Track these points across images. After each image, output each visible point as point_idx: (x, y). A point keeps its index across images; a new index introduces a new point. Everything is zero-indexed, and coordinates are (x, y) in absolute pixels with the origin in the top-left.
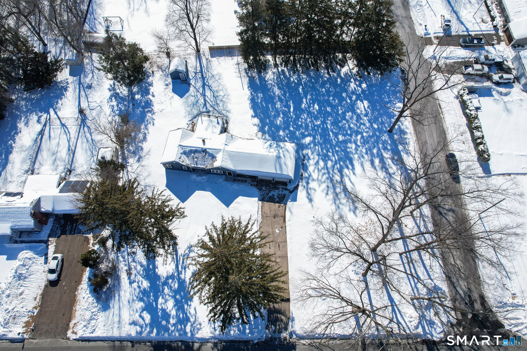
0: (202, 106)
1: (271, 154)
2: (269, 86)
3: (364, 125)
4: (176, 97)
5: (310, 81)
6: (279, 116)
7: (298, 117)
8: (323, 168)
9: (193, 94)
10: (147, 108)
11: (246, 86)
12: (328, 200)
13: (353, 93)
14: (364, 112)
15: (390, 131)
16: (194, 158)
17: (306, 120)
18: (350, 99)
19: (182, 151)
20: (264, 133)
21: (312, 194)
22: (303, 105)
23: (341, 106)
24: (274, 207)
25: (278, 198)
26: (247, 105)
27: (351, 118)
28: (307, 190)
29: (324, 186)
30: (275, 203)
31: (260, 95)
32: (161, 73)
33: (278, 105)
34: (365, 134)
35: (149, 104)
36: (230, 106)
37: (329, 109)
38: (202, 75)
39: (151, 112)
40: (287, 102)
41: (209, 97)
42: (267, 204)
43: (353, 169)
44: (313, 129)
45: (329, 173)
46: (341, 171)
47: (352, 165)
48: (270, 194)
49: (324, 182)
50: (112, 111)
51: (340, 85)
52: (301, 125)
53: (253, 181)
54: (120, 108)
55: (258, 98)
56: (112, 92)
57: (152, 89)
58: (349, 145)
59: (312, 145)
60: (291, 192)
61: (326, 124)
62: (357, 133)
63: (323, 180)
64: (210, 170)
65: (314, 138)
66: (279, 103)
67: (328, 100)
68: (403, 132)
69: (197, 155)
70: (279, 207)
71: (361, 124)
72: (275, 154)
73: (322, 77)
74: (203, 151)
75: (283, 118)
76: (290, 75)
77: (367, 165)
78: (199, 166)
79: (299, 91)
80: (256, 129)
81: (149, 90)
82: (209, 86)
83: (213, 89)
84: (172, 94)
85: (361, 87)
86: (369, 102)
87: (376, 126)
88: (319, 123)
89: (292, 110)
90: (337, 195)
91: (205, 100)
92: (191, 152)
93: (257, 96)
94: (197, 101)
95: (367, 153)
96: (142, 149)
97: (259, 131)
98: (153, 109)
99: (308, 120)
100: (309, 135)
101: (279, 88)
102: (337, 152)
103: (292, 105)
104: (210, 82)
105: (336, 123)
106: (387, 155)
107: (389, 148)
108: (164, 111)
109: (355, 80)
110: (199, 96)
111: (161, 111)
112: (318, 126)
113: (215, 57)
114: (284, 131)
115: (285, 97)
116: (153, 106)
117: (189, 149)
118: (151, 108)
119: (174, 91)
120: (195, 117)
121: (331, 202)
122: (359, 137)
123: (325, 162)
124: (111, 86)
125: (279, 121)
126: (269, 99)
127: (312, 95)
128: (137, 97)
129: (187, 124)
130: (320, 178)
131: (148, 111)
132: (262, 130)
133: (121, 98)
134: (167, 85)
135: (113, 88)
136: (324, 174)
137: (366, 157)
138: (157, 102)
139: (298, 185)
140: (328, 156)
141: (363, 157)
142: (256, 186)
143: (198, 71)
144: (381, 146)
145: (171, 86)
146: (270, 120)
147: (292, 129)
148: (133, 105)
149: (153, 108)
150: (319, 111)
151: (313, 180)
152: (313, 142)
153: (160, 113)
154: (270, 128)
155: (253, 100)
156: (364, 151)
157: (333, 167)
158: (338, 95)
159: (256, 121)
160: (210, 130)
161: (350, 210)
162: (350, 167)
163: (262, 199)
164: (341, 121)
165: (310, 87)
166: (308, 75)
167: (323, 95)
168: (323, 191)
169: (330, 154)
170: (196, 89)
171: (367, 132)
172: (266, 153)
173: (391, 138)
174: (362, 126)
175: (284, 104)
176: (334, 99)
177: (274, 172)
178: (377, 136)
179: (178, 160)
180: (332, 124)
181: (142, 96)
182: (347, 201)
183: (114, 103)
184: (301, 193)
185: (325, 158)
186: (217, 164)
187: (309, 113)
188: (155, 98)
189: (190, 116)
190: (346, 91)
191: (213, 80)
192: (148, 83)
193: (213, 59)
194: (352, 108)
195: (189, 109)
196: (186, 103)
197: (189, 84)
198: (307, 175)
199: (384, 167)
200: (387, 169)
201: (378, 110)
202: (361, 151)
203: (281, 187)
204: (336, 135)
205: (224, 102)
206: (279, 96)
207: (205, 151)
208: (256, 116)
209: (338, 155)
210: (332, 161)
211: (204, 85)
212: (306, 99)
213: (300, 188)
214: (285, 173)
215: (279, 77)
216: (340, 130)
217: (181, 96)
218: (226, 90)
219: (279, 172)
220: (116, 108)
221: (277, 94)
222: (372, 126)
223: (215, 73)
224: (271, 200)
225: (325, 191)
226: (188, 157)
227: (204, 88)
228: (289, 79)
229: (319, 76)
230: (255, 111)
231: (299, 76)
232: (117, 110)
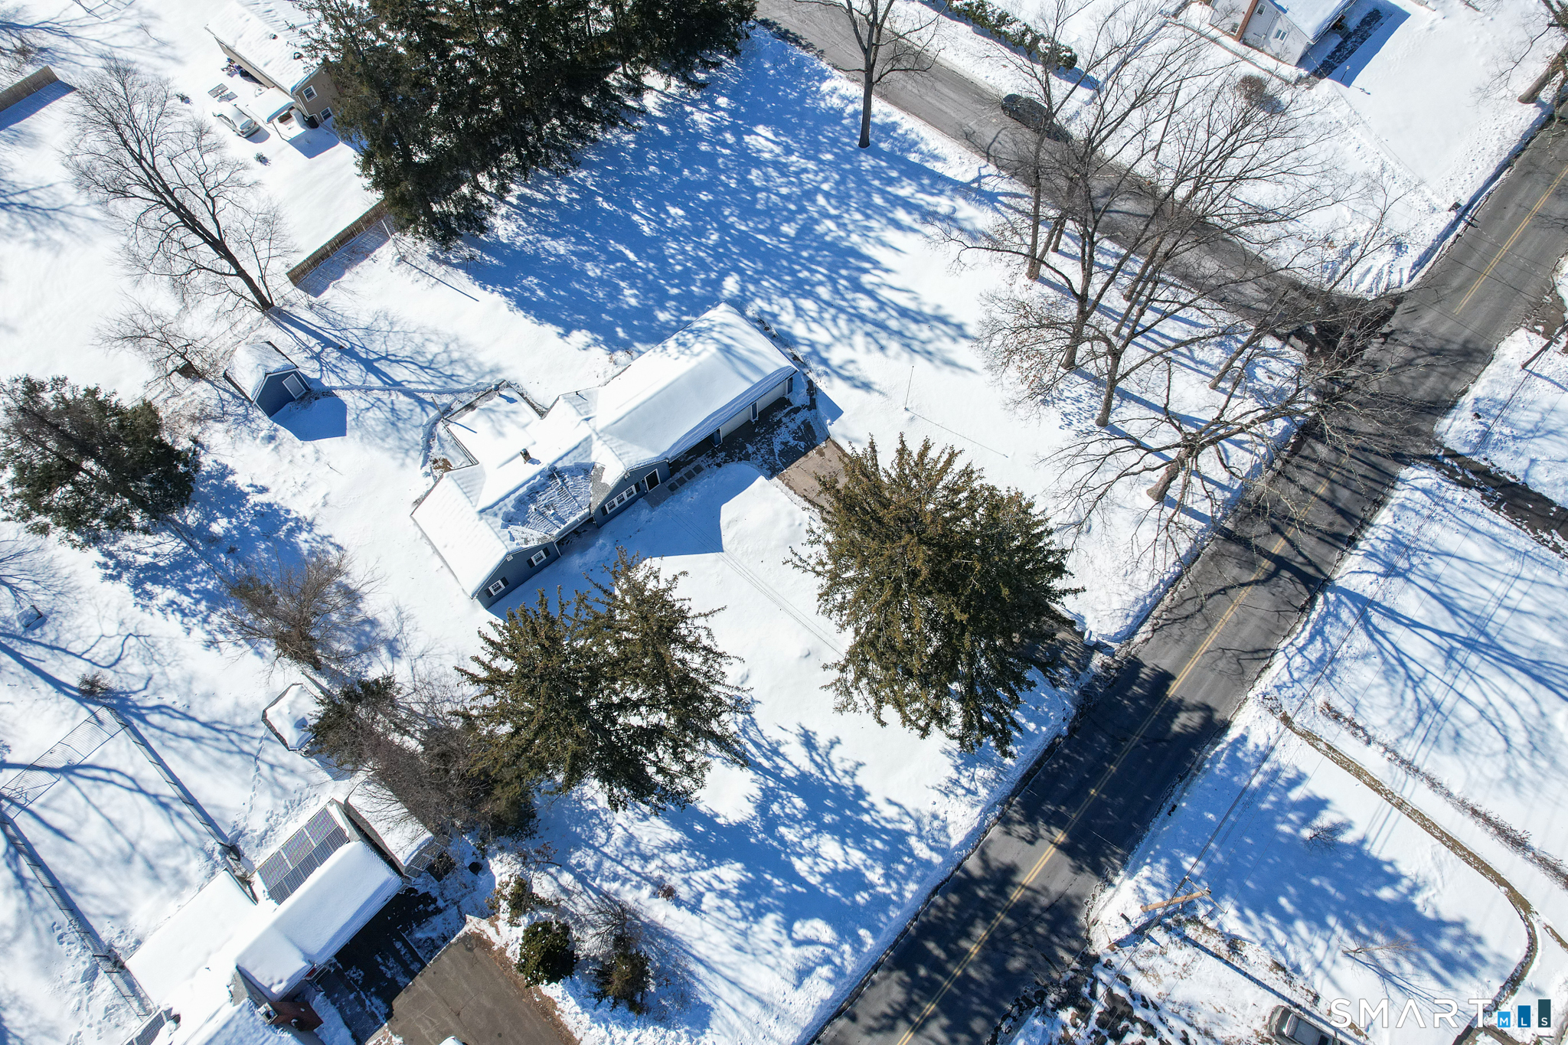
0: (418, 410)
1: (705, 356)
2: (529, 249)
3: (805, 171)
4: (327, 444)
5: (605, 174)
6: (619, 290)
7: (661, 260)
8: (821, 311)
9: (363, 405)
10: (277, 529)
11: (475, 290)
12: (897, 357)
13: (718, 130)
14: (777, 150)
15: (864, 143)
16: (542, 514)
17: (684, 252)
18: (725, 144)
19: (500, 521)
20: (626, 347)
21: (856, 373)
22: (646, 229)
23: (723, 171)
24: (810, 463)
25: (800, 439)
26: (523, 324)
27: (767, 178)
28: (837, 373)
29: (859, 339)
30: (805, 454)
31: (531, 281)
32: (219, 426)
33: (592, 270)
34: (825, 187)
35: (270, 518)
36: (487, 358)
37: (704, 196)
38: (340, 348)
39: (300, 529)
40: (603, 249)
41: (413, 378)
42: (791, 471)
43: (876, 264)
44: (718, 258)
45: (841, 310)
46: (858, 287)
47: (868, 259)
48: (777, 448)
49: (852, 332)
50: (185, 615)
51: (675, 136)
52: (687, 270)
53: (714, 455)
54: (196, 592)
55: (533, 292)
56: (125, 576)
57: (241, 481)
58: (820, 229)
59: (751, 288)
60: (812, 406)
61: (732, 226)
62: (810, 195)
63: (846, 331)
64: (602, 509)
65: (741, 272)
66: (589, 265)
67: (685, 182)
68: (889, 129)
69: (543, 499)
70: (821, 454)
71: (797, 174)
72: (712, 348)
73: (621, 147)
74: (551, 477)
75: (632, 286)
76: (547, 193)
77: (892, 235)
78: (572, 519)
79: (603, 209)
80: (600, 353)
81: (232, 487)
82: (385, 358)
83: (401, 354)
84: (309, 447)
85: (719, 108)
86: (767, 123)
87: (829, 157)
88: (715, 237)
89: (631, 256)
90: (900, 334)
91: (409, 393)
92: (522, 503)
93: (524, 288)
94: (393, 410)
95: (868, 217)
96: (373, 623)
97: (612, 351)
98: (297, 520)
99: (688, 248)
100: (723, 274)
101: (555, 237)
102: (811, 259)
103: (621, 248)
104: (378, 346)
105: (747, 211)
106: (906, 190)
107: (894, 174)
108: (331, 499)
109: (694, 103)
110: (384, 396)
111: (325, 504)
112: (721, 243)
113: (326, 287)
114: (663, 308)
115: (589, 244)
116: (288, 511)
117: (510, 502)
118: (287, 520)
119: (305, 435)
120: (428, 447)
121: (905, 356)
122: (821, 200)
123: (811, 295)
124: (105, 566)
125: (630, 297)
126: (561, 273)
127: (640, 197)
128: (219, 527)
129: (427, 474)
130: (835, 332)
131: (291, 532)
132: (613, 344)
133: (173, 567)
134: (271, 438)
135: (118, 564)
136: (834, 319)
137: (873, 223)
138: (289, 494)
139: (810, 382)
140: (806, 281)
141: (870, 229)
142: (730, 458)
143: (318, 349)
144: (876, 183)
145: (284, 433)
146: (608, 313)
147: (675, 291)
148: (231, 552)
149: (293, 515)
150: (691, 214)
151: (828, 347)
152: (745, 278)
153: (324, 511)
154: (628, 327)
155: (524, 304)
156: (858, 216)
157: (836, 291)
158: (692, 157)
159: (580, 337)
160: (509, 428)
161: (954, 340)
162: (867, 265)
163: (773, 472)
164: (755, 200)
165: (618, 186)
166: (589, 165)
167: (663, 179)
168: (868, 351)
169: (805, 274)
170: (359, 389)
171: (826, 180)
172: (694, 362)
173: (878, 154)
174: (804, 176)
175: (603, 258)
176: (693, 172)
177: (747, 386)
178: (851, 172)
179: (513, 547)
180: (743, 218)
181: (229, 514)
182: (931, 328)
183: (165, 594)
184: (834, 390)
185: (802, 289)
186: (612, 473)
187: (674, 234)
188: (273, 490)
189: (412, 453)
190: (699, 137)
191: (376, 336)
192: (210, 476)
193: (326, 296)
194: (748, 159)
195: (391, 442)
196: (367, 435)
197: (328, 393)
198: (807, 349)
199: (928, 216)
200: (934, 215)
201: (802, 125)
202: (854, 222)
203: (780, 415)
204: (774, 231)
205: (462, 360)
206: (574, 253)
207: (553, 474)
208: (568, 329)
209: (819, 264)
210: (821, 283)
211: (369, 366)
212: (636, 211)
213: (821, 384)
214: (770, 370)
215: (528, 217)
216: (772, 217)
217: (339, 430)
218: (436, 332)
219: (756, 379)
220: (186, 601)
221: (562, 251)
222: (821, 162)
223: (365, 320)
224: (791, 455)
225: (873, 347)
226: (525, 523)
227: (377, 372)
228: (555, 204)
229: (612, 152)
230: (555, 321)
231: (570, 182)
232: (197, 602)
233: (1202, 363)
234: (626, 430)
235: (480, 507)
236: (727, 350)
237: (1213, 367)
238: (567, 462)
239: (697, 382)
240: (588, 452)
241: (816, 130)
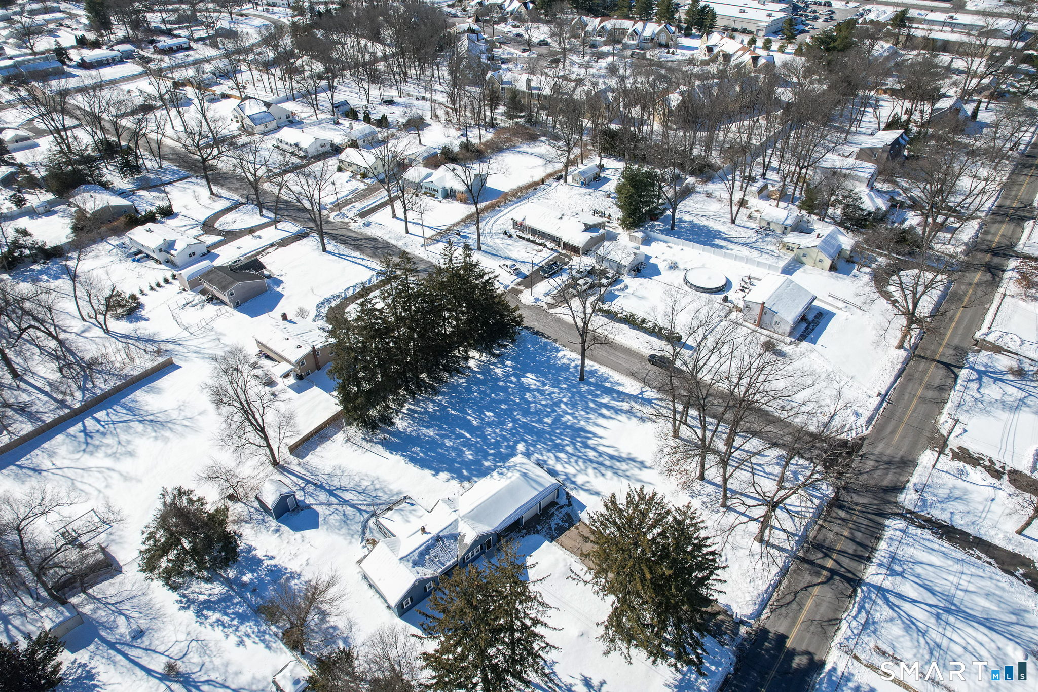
0: (358, 514)
1: (514, 478)
2: (414, 434)
3: (554, 393)
4: (309, 533)
5: (452, 397)
6: (463, 452)
7: (484, 438)
8: (569, 458)
9: (328, 512)
10: (280, 578)
11: (387, 454)
12: (611, 479)
13: (508, 376)
14: (538, 384)
15: (582, 379)
16: (432, 561)
17: (495, 433)
18: (511, 382)
19: (411, 564)
20: (469, 479)
21: (591, 488)
22: (474, 422)
23: (512, 395)
24: (572, 534)
25: (565, 521)
26: (413, 471)
27: (534, 397)
28: (581, 487)
29: (590, 471)
30: (568, 529)
31: (416, 449)
32: (248, 525)
33: (448, 443)
34: (564, 400)
35: (276, 573)
36: (395, 487)
37: (503, 406)
38: (315, 484)
39: (293, 578)
40: (453, 433)
41: (355, 498)
42: (562, 538)
43: (595, 435)
44: (513, 435)
45: (579, 457)
46: (587, 446)
47: (590, 433)
48: (553, 527)
49: (586, 468)
50: (224, 627)
51: (486, 379)
52: (497, 441)
53: (519, 532)
54: (233, 614)
55: (418, 454)
56: (192, 607)
57: (259, 553)
58: (564, 419)
59: (532, 448)
60: (570, 504)
61: (519, 420)
62: (557, 404)
63: (583, 467)
64: (463, 558)
65: (525, 441)
66: (446, 441)
67: (493, 400)
68: (593, 372)
69: (432, 553)
70: (577, 528)
71: (550, 395)
72: (517, 474)
73: (459, 385)
74: (437, 540)
75: (470, 449)
76: (422, 407)
77: (601, 421)
78: (448, 564)
79: (451, 414)
80: (455, 483)
81: (255, 557)
82: (340, 489)
83: (348, 487)
84: (298, 535)
85: (507, 366)
86: (532, 372)
87: (565, 386)
88: (510, 425)
89: (468, 436)
90: (611, 467)
91: (353, 506)
92: (422, 555)
93: (412, 452)
94: (344, 514)
95: (588, 413)
96: (335, 628)
97: (461, 482)
98: (291, 573)
99: (497, 431)
100: (516, 443)
101: (427, 427)
102: (561, 434)
103: (462, 432)
104: (336, 483)
105: (526, 412)
106: (606, 400)
107: (599, 393)
108: (311, 561)
109: (494, 364)
110: (339, 508)
111: (307, 564)
112: (514, 428)
113: (307, 455)
114: (487, 460)
115: (444, 430)
116: (286, 569)
117: (416, 554)
118: (285, 573)
119: (296, 528)
120: (364, 533)
121: (615, 478)
122: (563, 406)
123: (562, 450)
124: (181, 602)
125: (469, 455)
126: (432, 444)
127: (470, 408)
128: (247, 578)
129: (364, 547)
130: (577, 468)
131: (288, 579)
132: (461, 478)
133: (219, 601)
134: (277, 531)
135: (188, 600)
136: (576, 462)
137: (590, 416)
138: (286, 561)
139: (567, 493)
140: (560, 444)
141: (590, 418)
142: (529, 532)
143: (303, 485)
144: (590, 397)
145: (284, 528)
146: (458, 463)
147: (492, 451)
148: (254, 591)
149: (289, 570)
150: (497, 415)
151: (575, 475)
152: (528, 444)
153: (307, 568)
154: (468, 470)
155: (413, 460)
156: (583, 413)
157: (576, 449)
158: (495, 389)
159: (444, 475)
160: (412, 518)
161: (640, 469)
162: (590, 436)
163: (552, 539)
164: (529, 408)
165: (459, 403)
166: (444, 394)
167: (481, 399)
168: (596, 476)
169: (558, 441)
170: (325, 504)
171: (564, 397)
172: (509, 481)
173: (589, 384)
174: (553, 396)
175: (453, 437)
176: (496, 395)
177: (536, 493)
178: (577, 392)
179: (419, 577)
180: (524, 416)
181: (253, 571)
182: (627, 464)
183: (214, 616)
184: (581, 496)
185: (558, 448)
186: (469, 540)
187: (489, 424)
188: (278, 557)
189: (355, 536)
190: (499, 379)
191: (335, 478)
192: (242, 551)
193: (307, 459)
194: (525, 389)
195: (344, 531)
196: (330, 528)
197: (308, 507)
198: (564, 477)
199: (618, 411)
200: (621, 410)
201: (549, 372)
202: (581, 415)
203: (553, 510)
204: (540, 421)
205: (381, 489)
206: (438, 435)
207: (438, 539)
208: (437, 472)
209: (566, 436)
210: (567, 445)
211: (331, 493)
212: (468, 414)
213: (573, 494)
214: (547, 485)
215: (413, 419)
216: (539, 415)
217: (315, 525)
218: (367, 475)
219: (541, 489)
220: (226, 619)
221: (432, 434)
222: (562, 389)
223: (328, 470)
224: (561, 530)
225: (598, 474)
226: (423, 565)
227: (336, 496)
228: (426, 412)
229: (455, 388)
230: (430, 468)
231: (434, 402)
232: (232, 620)
233: (770, 474)
234: (475, 516)
235: (400, 556)
236: (525, 475)
237: (776, 476)
238: (445, 533)
239: (511, 491)
240: (456, 527)
241: (557, 374)
